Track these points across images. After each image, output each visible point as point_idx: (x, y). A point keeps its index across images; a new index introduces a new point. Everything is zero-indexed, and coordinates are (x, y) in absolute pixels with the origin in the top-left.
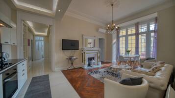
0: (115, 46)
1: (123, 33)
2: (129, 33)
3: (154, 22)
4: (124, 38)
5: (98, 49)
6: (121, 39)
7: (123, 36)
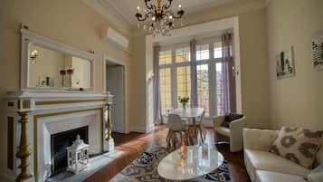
0: (150, 87)
1: (165, 58)
2: (179, 60)
3: (220, 43)
4: (169, 70)
5: (102, 95)
6: (162, 72)
7: (166, 66)
